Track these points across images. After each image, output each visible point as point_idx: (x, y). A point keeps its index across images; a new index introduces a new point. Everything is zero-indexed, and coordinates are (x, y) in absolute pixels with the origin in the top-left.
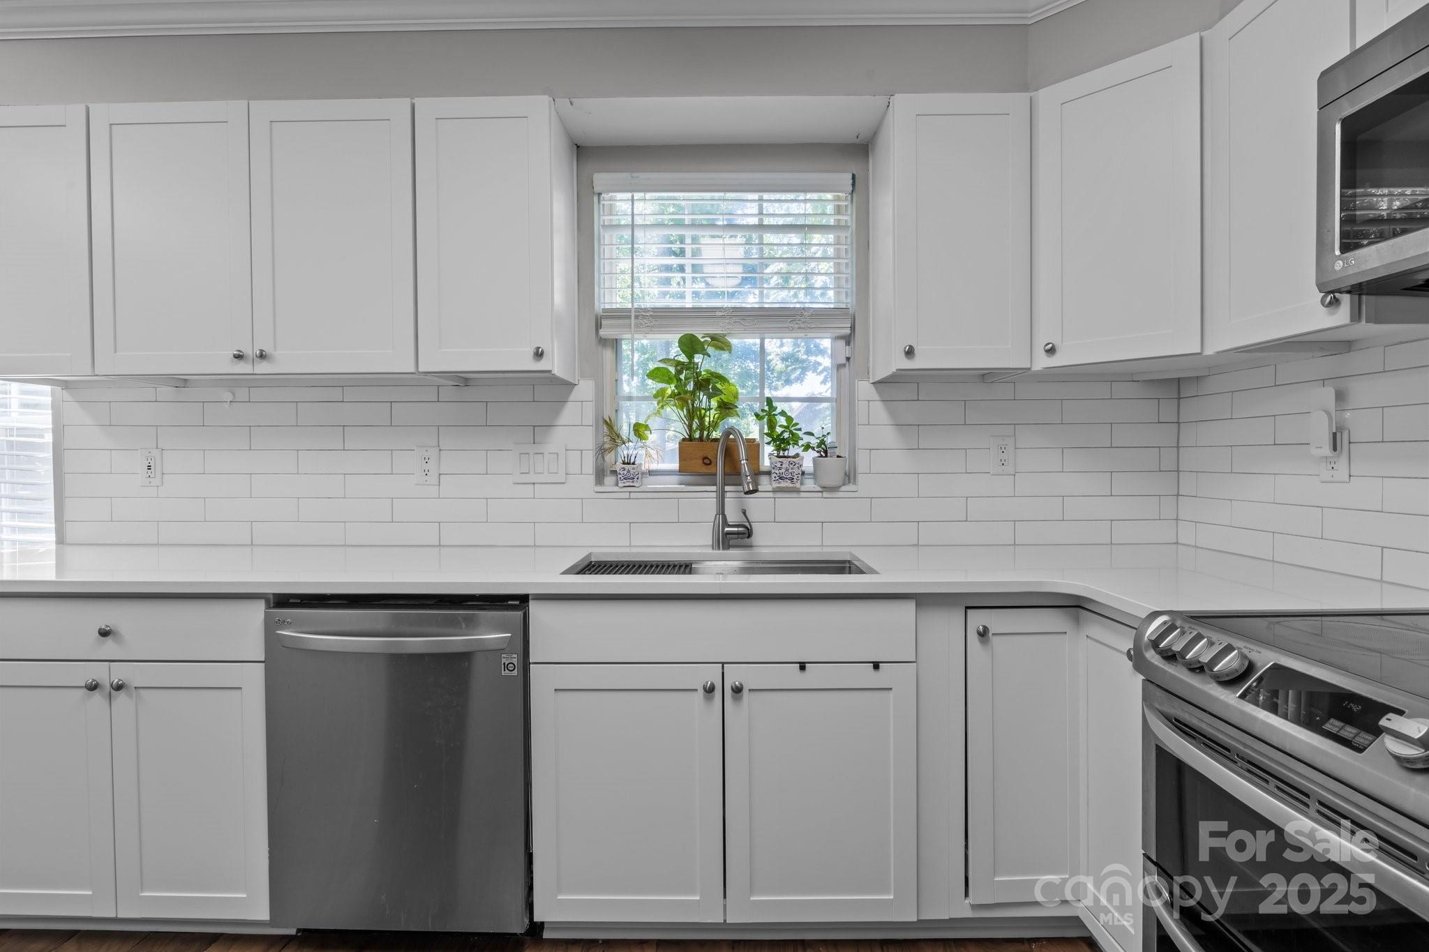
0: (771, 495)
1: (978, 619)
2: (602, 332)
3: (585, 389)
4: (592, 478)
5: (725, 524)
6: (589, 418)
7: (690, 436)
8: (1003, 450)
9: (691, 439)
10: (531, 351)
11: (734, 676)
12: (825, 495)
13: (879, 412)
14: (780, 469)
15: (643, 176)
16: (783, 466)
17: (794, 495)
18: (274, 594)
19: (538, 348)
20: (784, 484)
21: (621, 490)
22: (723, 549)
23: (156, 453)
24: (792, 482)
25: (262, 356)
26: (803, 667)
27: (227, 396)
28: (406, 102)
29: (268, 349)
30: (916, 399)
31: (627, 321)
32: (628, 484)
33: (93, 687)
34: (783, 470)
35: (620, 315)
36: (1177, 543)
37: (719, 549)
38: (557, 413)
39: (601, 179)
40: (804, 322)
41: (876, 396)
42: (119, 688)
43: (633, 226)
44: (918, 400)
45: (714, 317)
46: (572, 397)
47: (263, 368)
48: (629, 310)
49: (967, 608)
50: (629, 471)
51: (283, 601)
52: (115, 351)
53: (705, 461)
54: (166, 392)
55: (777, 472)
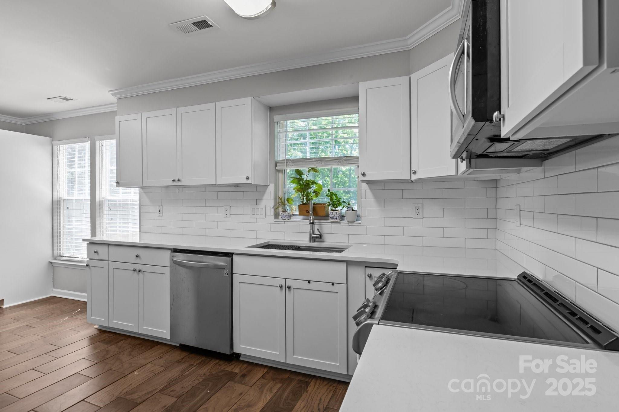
0: (330, 224)
1: (369, 271)
2: (277, 168)
3: (271, 187)
4: (273, 217)
5: (313, 233)
6: (273, 196)
7: (303, 203)
8: (418, 208)
9: (303, 204)
10: (245, 177)
11: (289, 283)
12: (349, 224)
13: (369, 194)
14: (332, 215)
15: (289, 115)
16: (333, 213)
17: (339, 224)
18: (173, 249)
19: (247, 176)
20: (334, 220)
21: (282, 221)
22: (312, 242)
23: (161, 207)
24: (336, 220)
25: (179, 180)
26: (309, 282)
27: (177, 191)
28: (214, 104)
29: (180, 178)
30: (383, 189)
31: (283, 164)
32: (283, 219)
33: (134, 270)
34: (333, 215)
35: (282, 162)
36: (496, 249)
37: (311, 242)
38: (263, 195)
39: (276, 118)
40: (342, 162)
41: (368, 188)
42: (140, 271)
43: (286, 132)
44: (384, 189)
45: (312, 161)
46: (267, 190)
47: (179, 184)
48: (284, 160)
49: (366, 267)
50: (284, 215)
51: (176, 251)
52: (147, 180)
53: (307, 212)
54: (164, 190)
55: (331, 216)
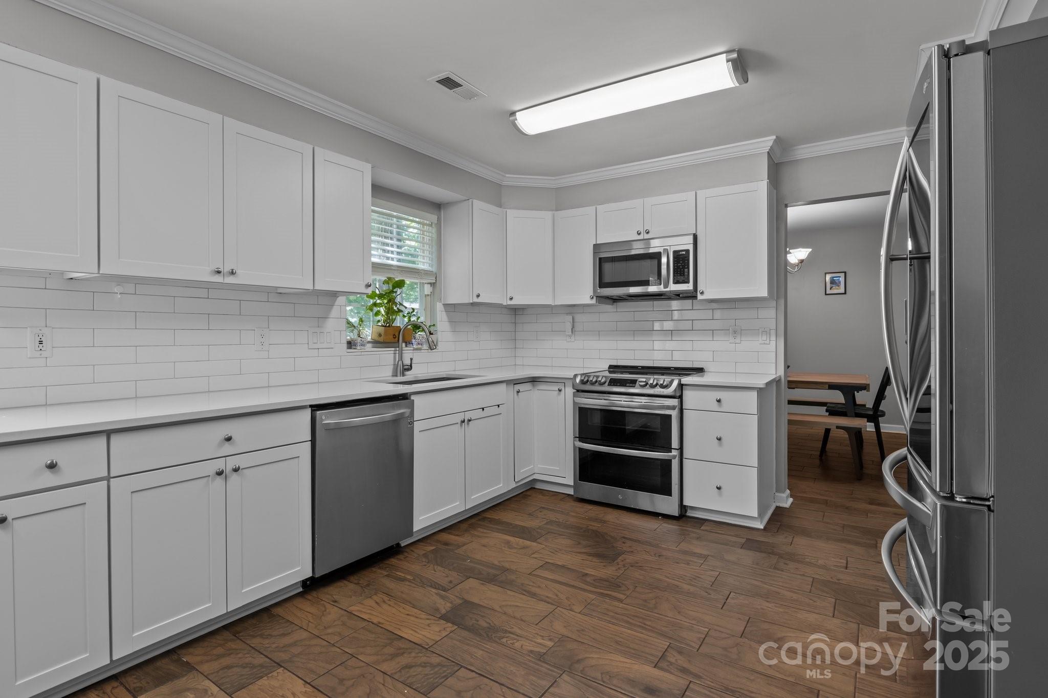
1: (517, 387)
3: (342, 300)
4: (345, 345)
5: (404, 365)
6: (344, 314)
10: (365, 284)
11: (468, 416)
12: (429, 351)
13: (445, 315)
16: (420, 338)
21: (358, 351)
23: (46, 330)
24: (421, 346)
25: (232, 273)
26: (483, 409)
28: (310, 146)
29: (237, 268)
30: (454, 311)
32: (361, 348)
37: (401, 376)
38: (330, 311)
41: (443, 310)
45: (398, 270)
46: (336, 304)
47: (230, 280)
49: (515, 384)
50: (363, 342)
53: (394, 336)
55: (417, 341)
